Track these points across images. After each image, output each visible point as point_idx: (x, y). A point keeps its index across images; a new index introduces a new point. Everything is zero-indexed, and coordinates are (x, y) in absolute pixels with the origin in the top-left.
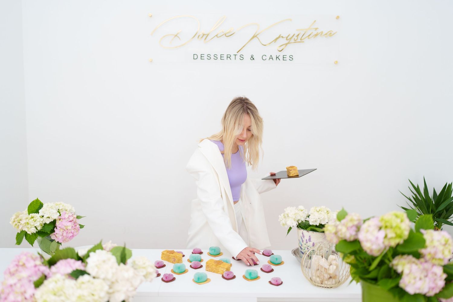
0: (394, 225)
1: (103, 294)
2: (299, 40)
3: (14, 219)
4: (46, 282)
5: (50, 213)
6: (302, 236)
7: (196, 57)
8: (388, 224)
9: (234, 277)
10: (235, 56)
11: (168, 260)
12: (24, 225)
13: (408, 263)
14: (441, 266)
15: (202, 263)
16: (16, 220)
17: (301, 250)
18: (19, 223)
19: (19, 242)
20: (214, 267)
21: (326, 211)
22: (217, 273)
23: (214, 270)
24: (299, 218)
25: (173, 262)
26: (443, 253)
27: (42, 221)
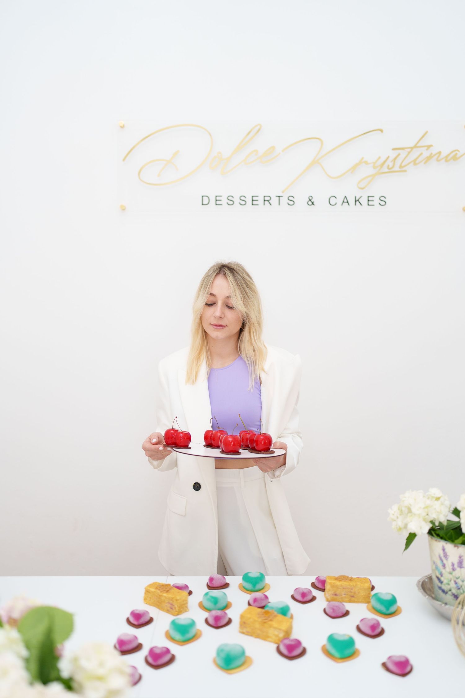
2: (397, 168)
6: (442, 555)
7: (206, 201)
9: (304, 652)
10: (278, 198)
11: (159, 604)
15: (230, 613)
17: (440, 585)
20: (257, 626)
22: (266, 640)
23: (259, 632)
24: (434, 515)
25: (168, 611)
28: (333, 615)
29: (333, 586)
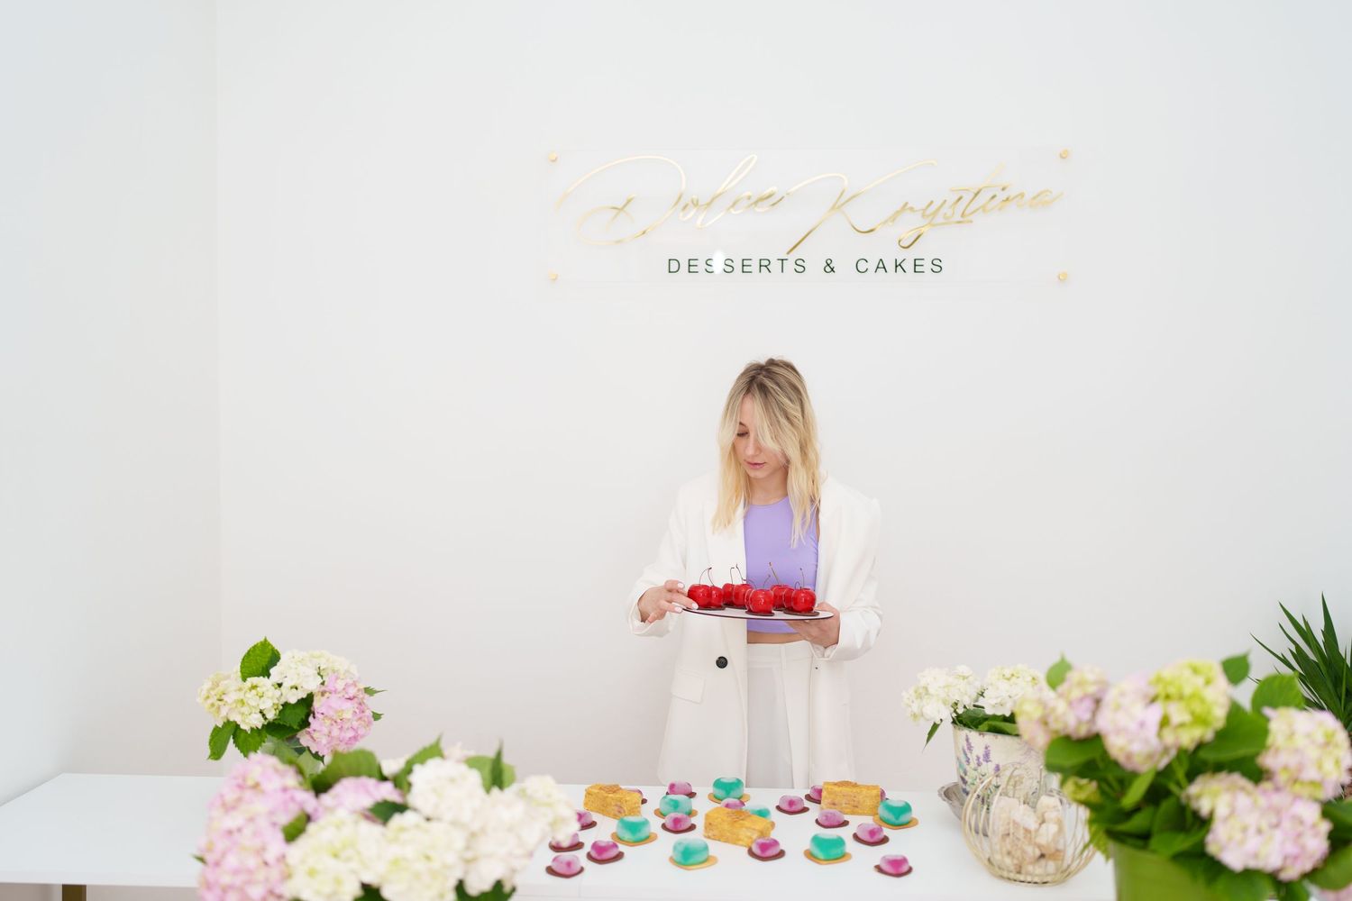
0: (1187, 691)
1: (451, 858)
2: (958, 217)
3: (208, 691)
4: (311, 828)
5: (298, 675)
6: (966, 748)
7: (674, 266)
8: (1172, 690)
9: (781, 854)
10: (781, 261)
11: (603, 811)
12: (234, 705)
13: (1228, 790)
14: (1316, 800)
15: (693, 820)
16: (213, 693)
17: (964, 787)
18: (220, 700)
19: (217, 752)
20: (726, 826)
21: (1030, 678)
22: (735, 844)
23: (728, 834)
24: (956, 698)
25: (614, 816)
26: (1320, 767)
27: (278, 696)
28: (826, 824)
29: (830, 793)
